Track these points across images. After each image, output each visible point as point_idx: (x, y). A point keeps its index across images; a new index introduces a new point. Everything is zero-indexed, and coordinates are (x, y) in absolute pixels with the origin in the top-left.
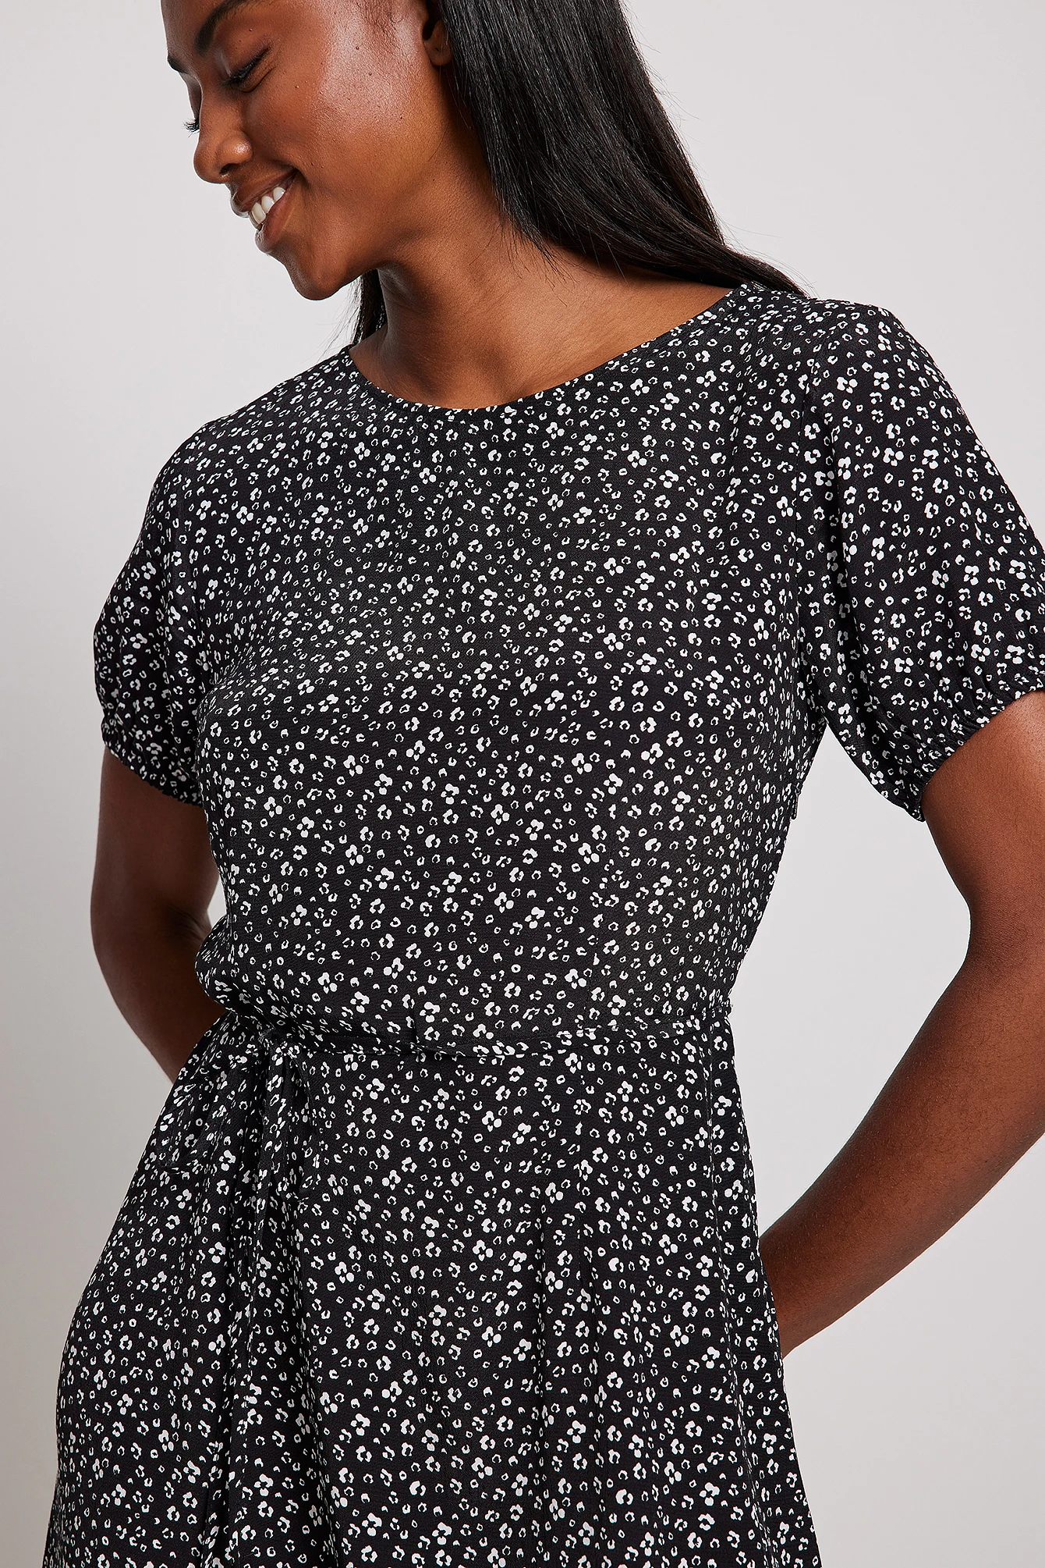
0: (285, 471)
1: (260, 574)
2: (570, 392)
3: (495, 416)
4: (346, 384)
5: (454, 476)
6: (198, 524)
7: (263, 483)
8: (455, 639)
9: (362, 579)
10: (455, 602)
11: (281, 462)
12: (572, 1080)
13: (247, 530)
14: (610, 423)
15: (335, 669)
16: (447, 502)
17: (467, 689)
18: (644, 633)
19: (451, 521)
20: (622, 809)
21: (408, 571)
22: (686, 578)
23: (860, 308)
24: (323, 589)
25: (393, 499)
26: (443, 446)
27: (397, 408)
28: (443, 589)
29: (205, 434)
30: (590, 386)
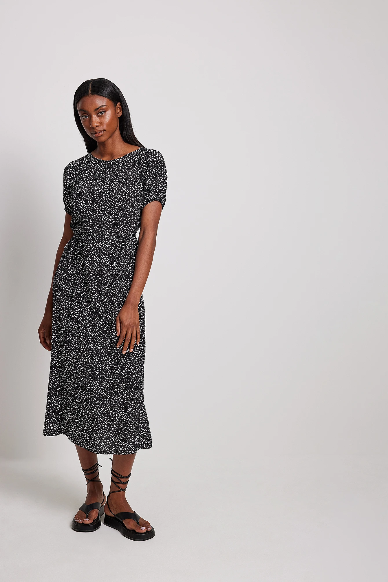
0: (83, 168)
1: (78, 179)
2: (119, 159)
3: (110, 162)
4: (91, 157)
5: (104, 168)
6: (71, 173)
7: (80, 169)
8: (104, 188)
9: (92, 180)
10: (104, 183)
11: (82, 166)
12: (117, 242)
13: (77, 175)
14: (124, 163)
15: (88, 190)
16: (103, 171)
17: (105, 194)
18: (127, 188)
19: (104, 174)
20: (124, 209)
21: (98, 179)
22: (133, 182)
23: (155, 151)
24: (87, 180)
25: (96, 171)
26: (103, 165)
27: (97, 160)
28: (103, 182)
29: (72, 162)
30: (122, 159)
